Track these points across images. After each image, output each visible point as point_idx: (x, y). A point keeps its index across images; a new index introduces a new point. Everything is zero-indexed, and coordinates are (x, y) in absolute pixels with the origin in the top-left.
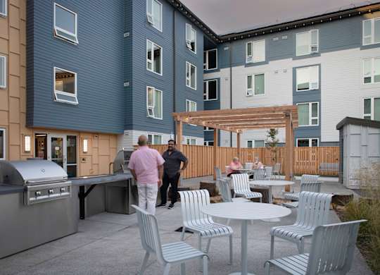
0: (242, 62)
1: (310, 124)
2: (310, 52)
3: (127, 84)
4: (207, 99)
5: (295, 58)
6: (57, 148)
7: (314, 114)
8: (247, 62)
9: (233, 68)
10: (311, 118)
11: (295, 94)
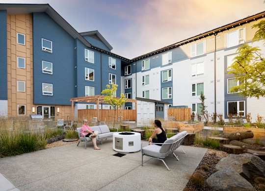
0: (140, 71)
1: (168, 98)
2: (168, 63)
3: (76, 86)
4: (127, 88)
5: (162, 66)
6: (46, 111)
7: (170, 93)
8: (142, 70)
9: (137, 73)
10: (169, 95)
11: (162, 84)
